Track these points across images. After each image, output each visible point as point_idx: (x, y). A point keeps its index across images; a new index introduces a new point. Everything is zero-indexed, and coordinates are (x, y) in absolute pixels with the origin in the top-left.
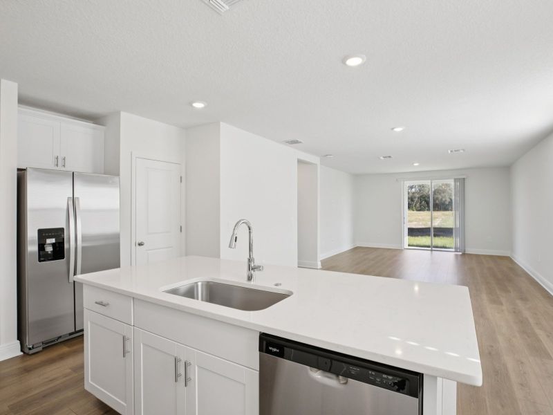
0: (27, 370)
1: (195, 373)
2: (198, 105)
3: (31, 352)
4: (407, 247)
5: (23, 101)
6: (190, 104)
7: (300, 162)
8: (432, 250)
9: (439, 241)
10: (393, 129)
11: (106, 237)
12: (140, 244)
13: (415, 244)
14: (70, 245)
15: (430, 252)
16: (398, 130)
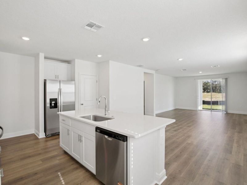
0: (46, 141)
1: (83, 139)
2: (99, 56)
3: (48, 136)
4: (202, 109)
5: (45, 58)
6: (97, 56)
7: (145, 73)
8: (211, 111)
9: (215, 107)
10: (178, 59)
11: (71, 102)
12: (82, 104)
13: (206, 108)
14: (59, 104)
15: (210, 112)
16: (180, 60)
